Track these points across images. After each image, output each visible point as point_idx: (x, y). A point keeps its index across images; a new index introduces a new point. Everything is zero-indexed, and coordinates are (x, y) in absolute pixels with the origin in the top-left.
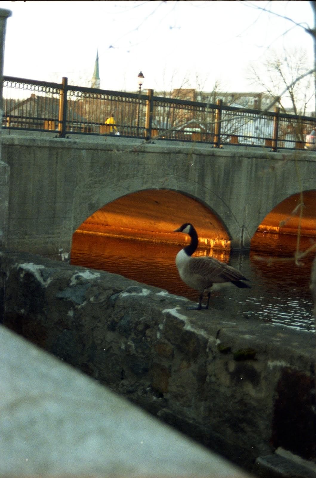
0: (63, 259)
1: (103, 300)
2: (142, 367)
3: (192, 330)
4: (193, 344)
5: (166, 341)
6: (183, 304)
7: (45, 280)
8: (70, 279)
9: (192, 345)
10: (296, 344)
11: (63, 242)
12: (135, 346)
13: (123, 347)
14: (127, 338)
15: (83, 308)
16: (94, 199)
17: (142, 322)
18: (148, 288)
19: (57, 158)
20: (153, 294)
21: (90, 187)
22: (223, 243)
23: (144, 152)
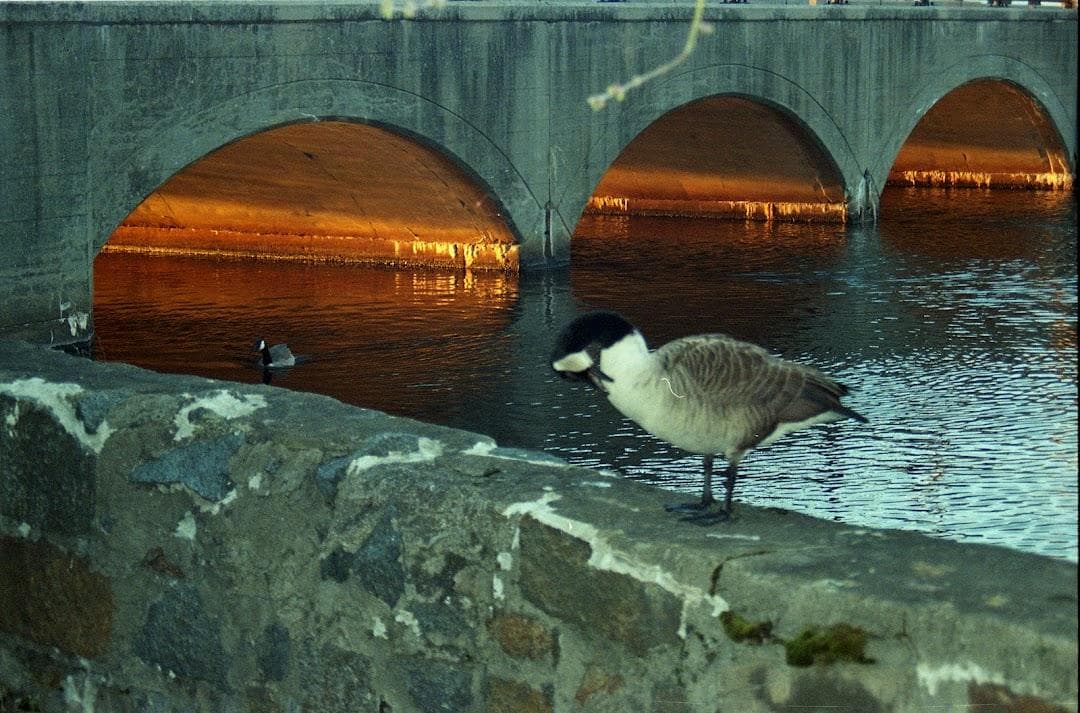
0: (73, 331)
1: (294, 482)
2: (450, 691)
3: (621, 569)
4: (629, 613)
5: (529, 608)
6: (562, 482)
7: (91, 431)
8: (171, 423)
9: (622, 617)
10: (998, 601)
11: (71, 285)
12: (421, 625)
13: (380, 630)
14: (393, 603)
15: (227, 512)
16: (144, 161)
17: (438, 549)
18: (432, 436)
19: (31, 50)
20: (454, 454)
21: (132, 128)
22: (498, 251)
23: (270, 21)
